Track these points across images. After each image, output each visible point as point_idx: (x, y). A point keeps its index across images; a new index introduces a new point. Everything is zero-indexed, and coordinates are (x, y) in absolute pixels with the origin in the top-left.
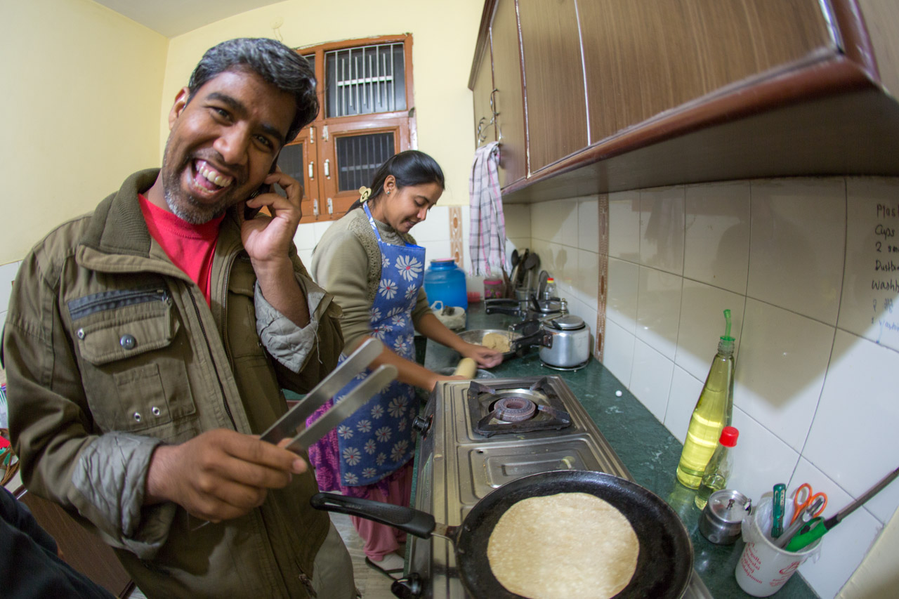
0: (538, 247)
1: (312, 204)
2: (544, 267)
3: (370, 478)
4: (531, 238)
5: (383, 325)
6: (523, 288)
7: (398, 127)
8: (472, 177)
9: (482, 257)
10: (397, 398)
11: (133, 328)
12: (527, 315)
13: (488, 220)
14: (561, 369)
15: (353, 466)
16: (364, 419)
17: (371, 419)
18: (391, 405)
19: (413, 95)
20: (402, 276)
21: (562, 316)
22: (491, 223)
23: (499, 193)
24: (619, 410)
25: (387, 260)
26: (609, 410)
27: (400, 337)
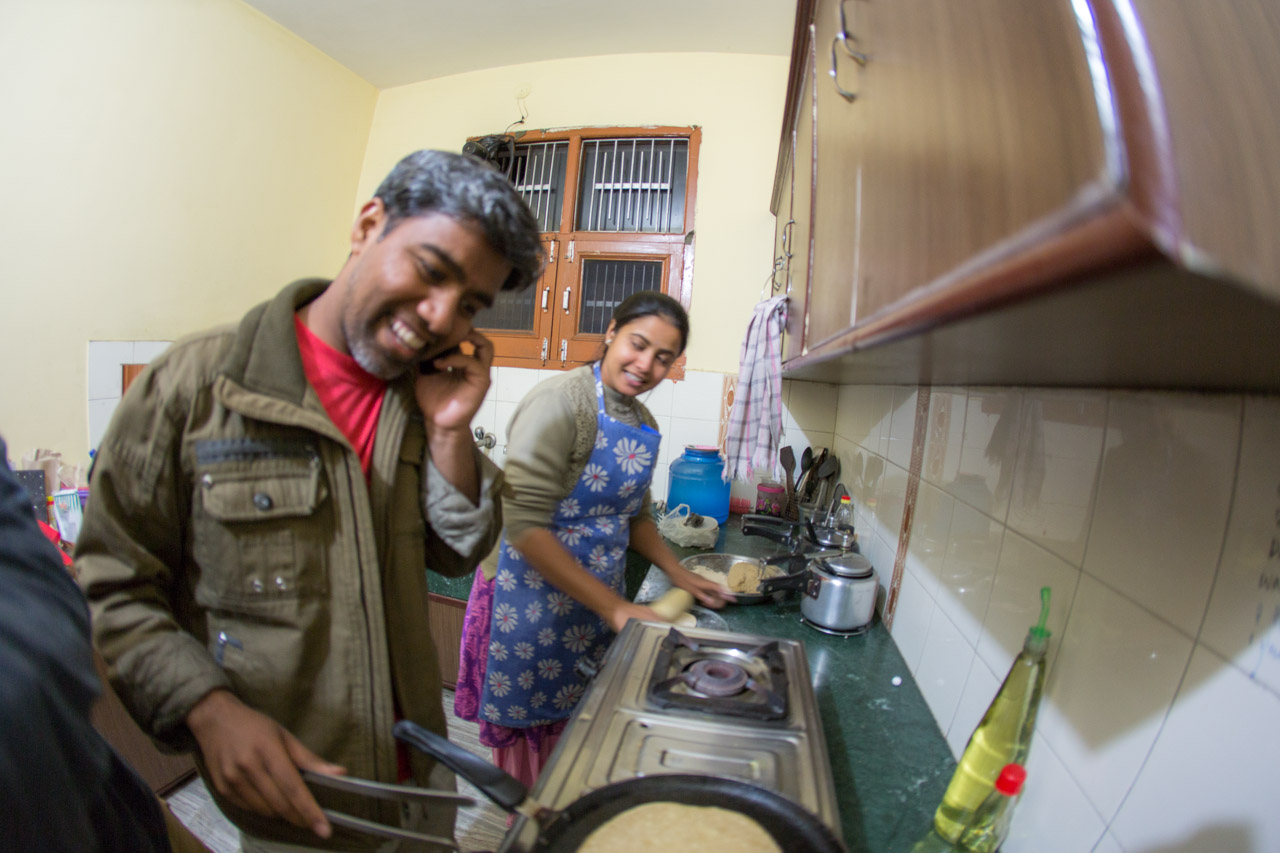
0: (843, 448)
1: (541, 345)
2: (844, 480)
3: (518, 719)
4: (834, 433)
5: (582, 525)
6: (810, 504)
7: (670, 255)
8: (745, 341)
9: (744, 453)
10: (579, 626)
11: (271, 487)
12: (798, 545)
13: (760, 404)
14: (828, 632)
15: (499, 697)
16: (527, 641)
17: (536, 643)
18: (568, 632)
19: (693, 213)
20: (620, 466)
21: (841, 555)
22: (763, 409)
23: (779, 369)
24: (889, 706)
25: (605, 440)
26: (874, 704)
27: (600, 548)
